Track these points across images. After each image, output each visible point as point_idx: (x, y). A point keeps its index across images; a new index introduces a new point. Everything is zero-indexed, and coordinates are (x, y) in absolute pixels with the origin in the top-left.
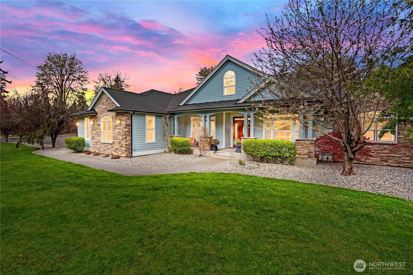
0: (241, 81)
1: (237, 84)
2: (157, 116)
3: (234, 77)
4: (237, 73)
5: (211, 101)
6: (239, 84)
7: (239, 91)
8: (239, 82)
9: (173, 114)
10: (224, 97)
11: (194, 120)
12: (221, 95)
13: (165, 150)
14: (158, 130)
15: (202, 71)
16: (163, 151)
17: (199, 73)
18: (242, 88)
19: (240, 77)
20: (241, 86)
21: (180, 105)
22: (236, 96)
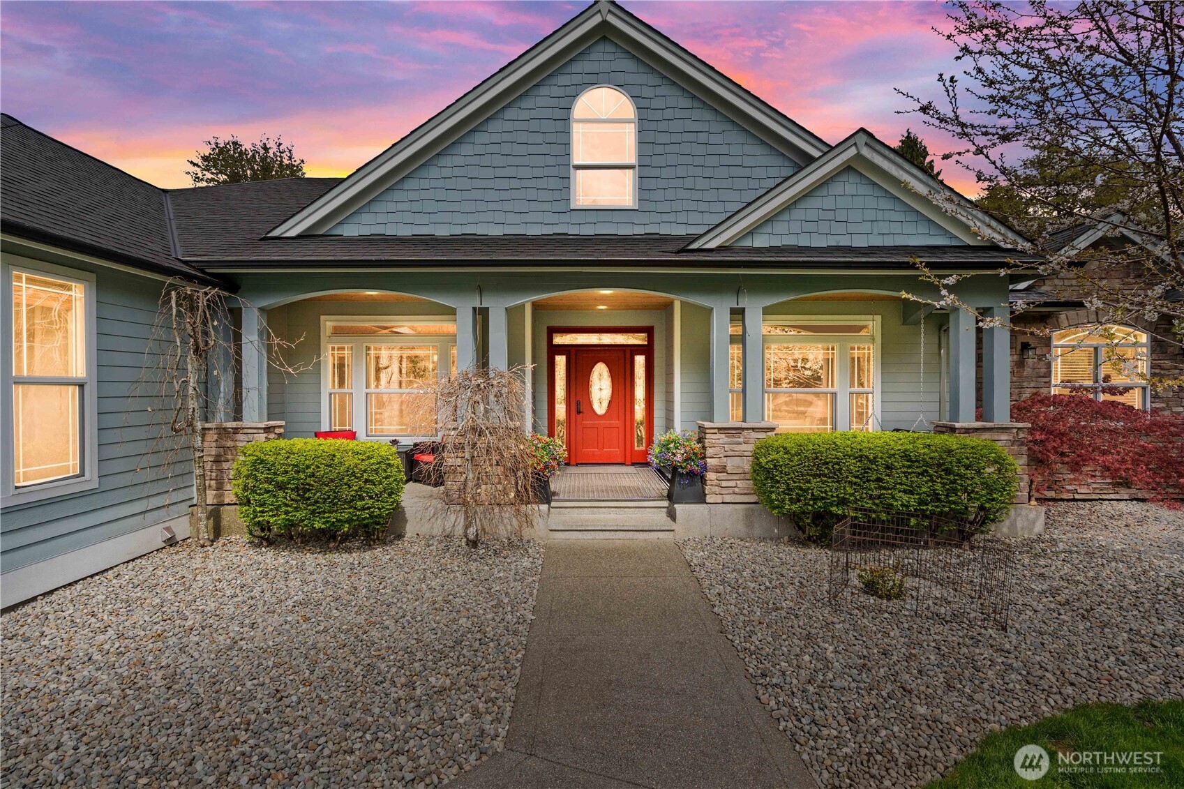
0: (669, 149)
1: (647, 161)
2: (104, 285)
3: (628, 121)
4: (645, 103)
5: (496, 231)
6: (657, 161)
7: (658, 195)
8: (659, 149)
9: (231, 284)
10: (575, 218)
11: (338, 332)
12: (557, 207)
13: (168, 529)
14: (123, 389)
15: (222, 151)
16: (154, 536)
17: (205, 158)
18: (673, 183)
19: (663, 126)
20: (665, 173)
21: (276, 233)
22: (644, 218)
